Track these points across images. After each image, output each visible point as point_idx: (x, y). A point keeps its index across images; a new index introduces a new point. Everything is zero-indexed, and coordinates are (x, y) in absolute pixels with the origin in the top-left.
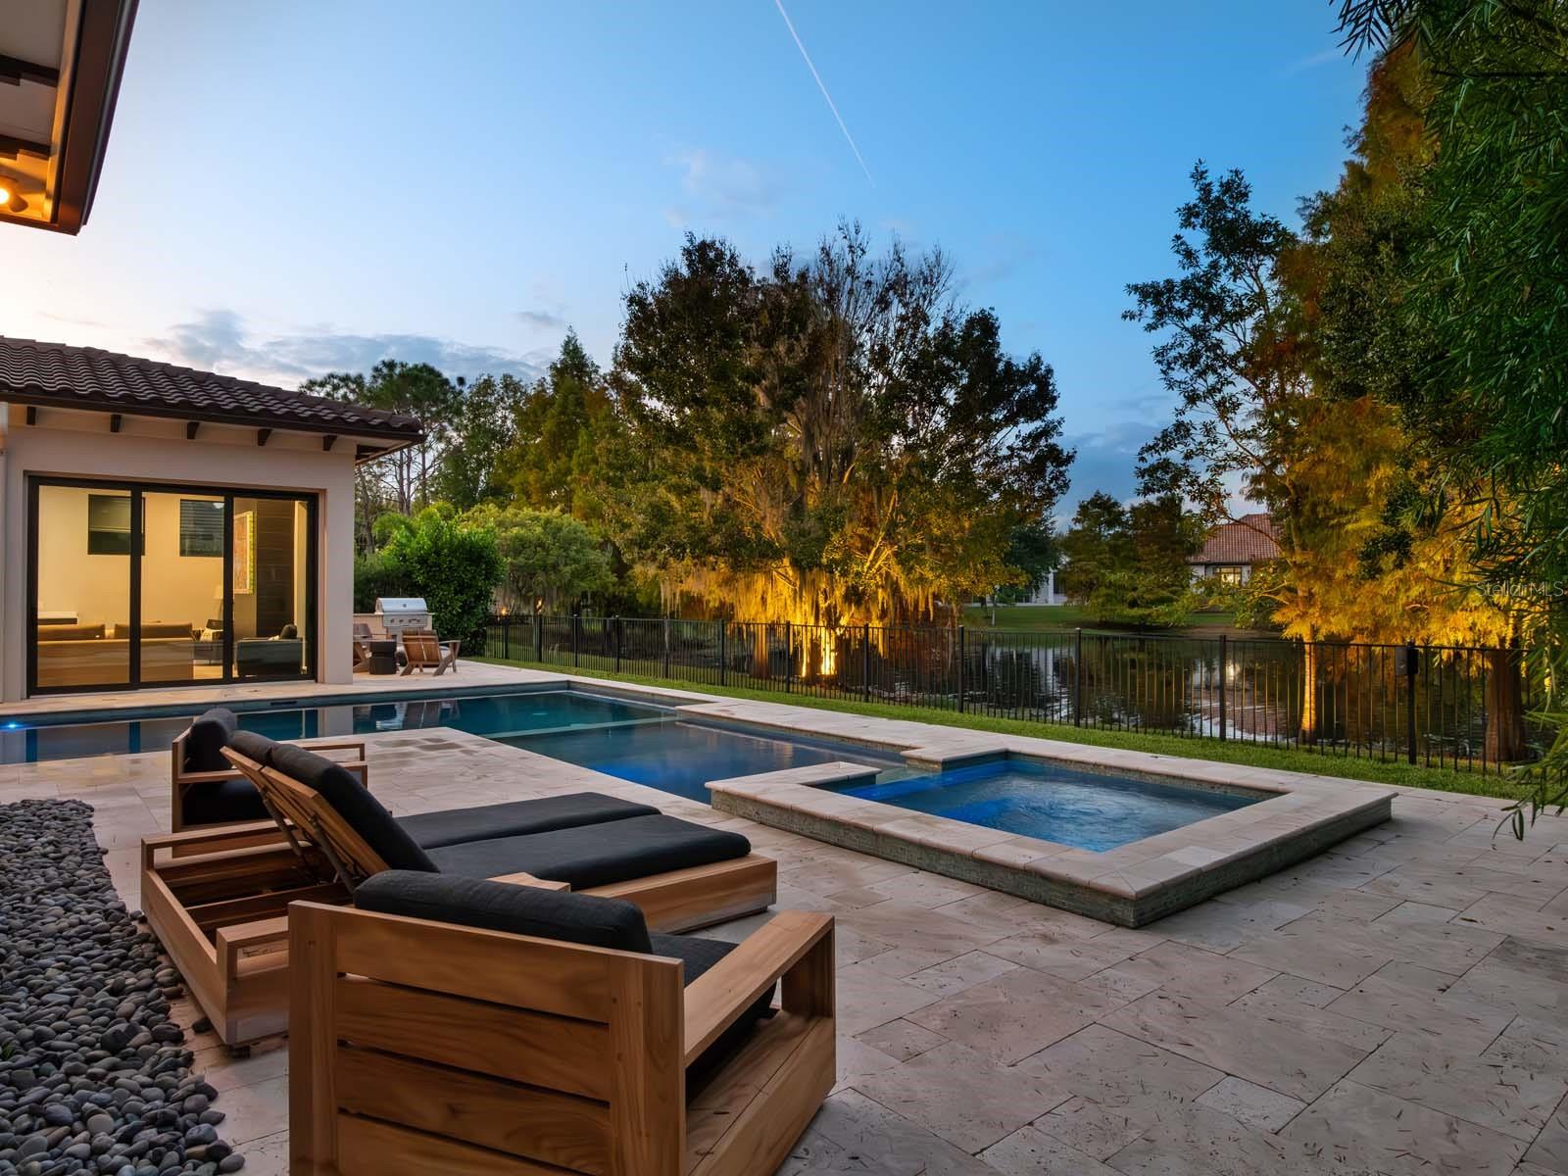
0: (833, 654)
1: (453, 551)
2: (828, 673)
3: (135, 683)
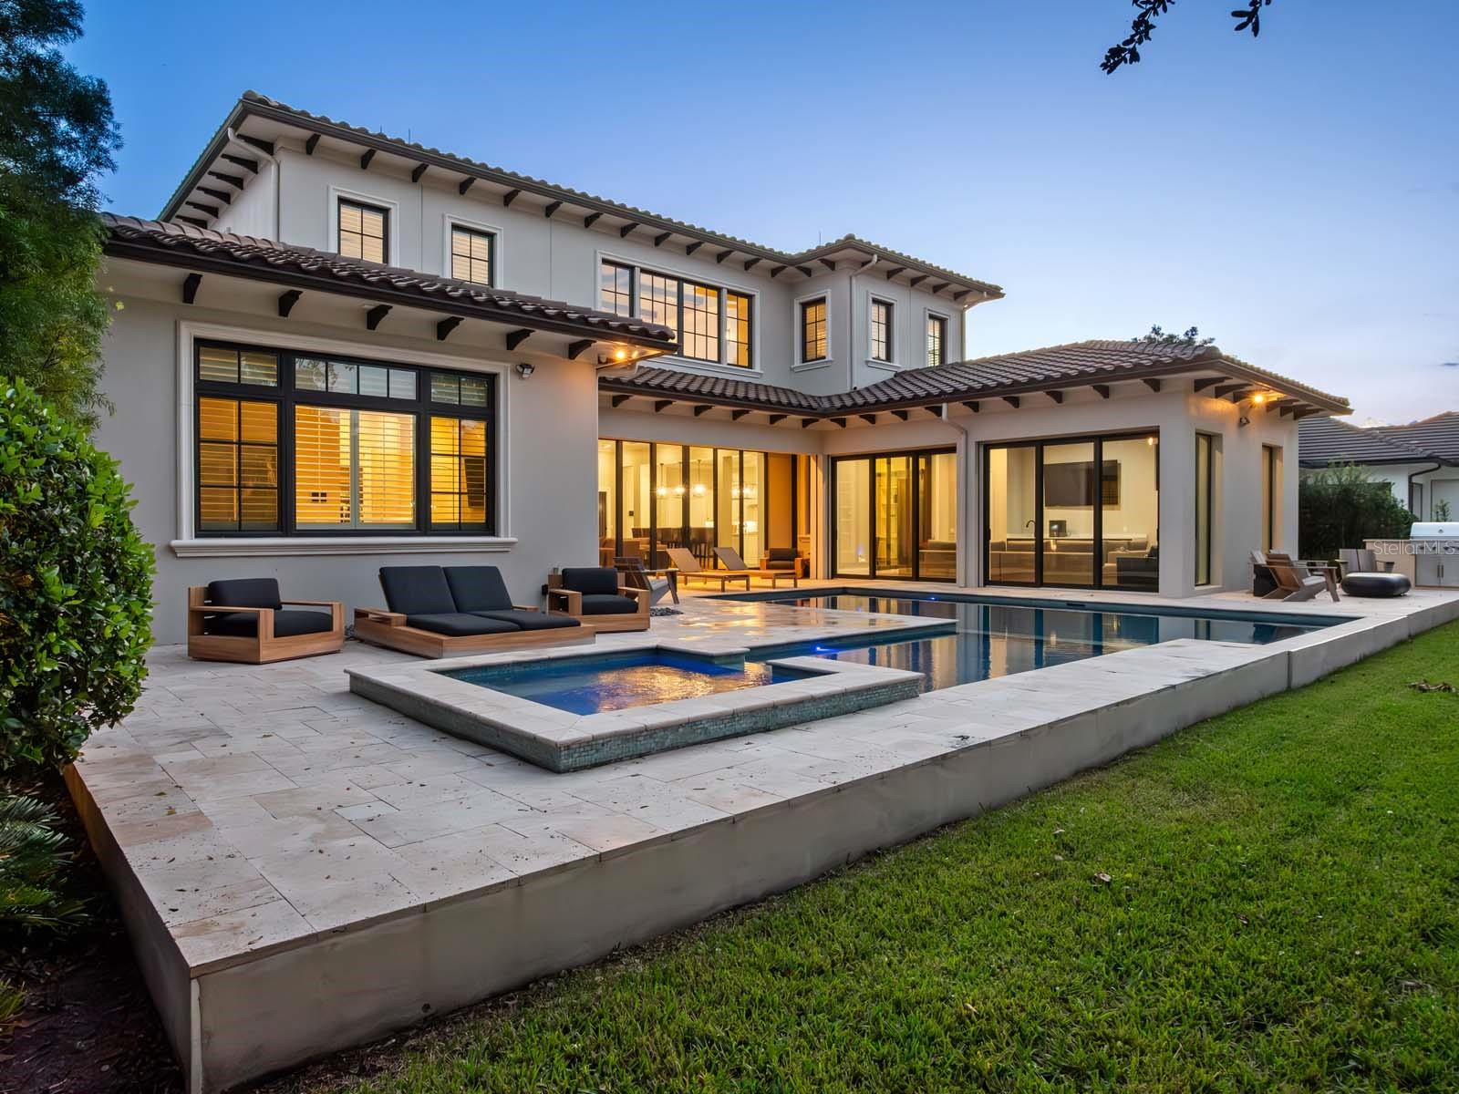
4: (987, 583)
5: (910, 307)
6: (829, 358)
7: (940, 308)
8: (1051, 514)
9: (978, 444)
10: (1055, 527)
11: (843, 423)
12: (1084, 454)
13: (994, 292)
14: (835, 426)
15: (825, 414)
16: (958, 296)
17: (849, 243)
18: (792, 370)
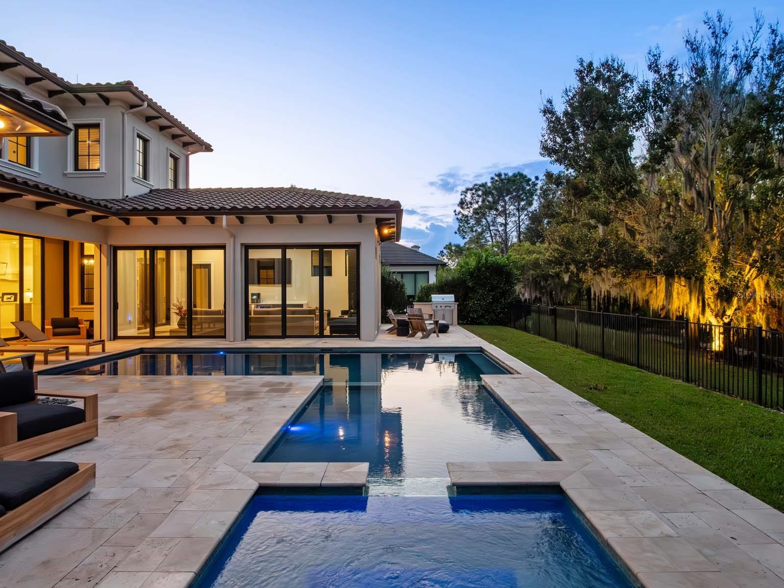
0: (722, 336)
1: (487, 268)
2: (717, 349)
3: (284, 336)
4: (248, 336)
5: (160, 146)
6: (103, 170)
7: (177, 150)
8: (253, 289)
9: (242, 244)
10: (255, 297)
11: (127, 222)
12: (276, 254)
13: (208, 148)
14: (122, 223)
15: (115, 214)
16: (185, 145)
17: (127, 86)
18: (65, 175)
